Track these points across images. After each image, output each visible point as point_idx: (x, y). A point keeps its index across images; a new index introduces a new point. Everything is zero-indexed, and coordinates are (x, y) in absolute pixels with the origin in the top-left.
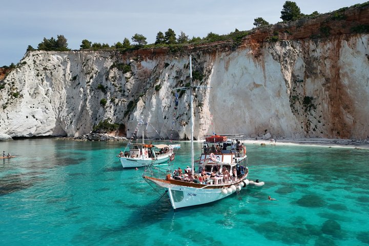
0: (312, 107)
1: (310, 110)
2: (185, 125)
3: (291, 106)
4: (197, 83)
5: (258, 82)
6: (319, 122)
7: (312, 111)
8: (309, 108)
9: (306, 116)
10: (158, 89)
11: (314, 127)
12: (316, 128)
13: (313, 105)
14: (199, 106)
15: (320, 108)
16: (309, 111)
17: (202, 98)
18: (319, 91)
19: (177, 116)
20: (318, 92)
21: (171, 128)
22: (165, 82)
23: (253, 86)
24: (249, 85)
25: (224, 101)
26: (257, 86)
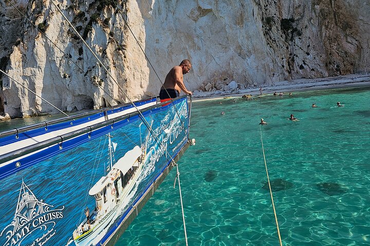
0: (295, 33)
1: (292, 37)
2: (100, 85)
3: (266, 34)
4: (109, 11)
5: (206, 7)
6: (308, 54)
7: (297, 39)
8: (290, 35)
9: (287, 48)
10: (43, 28)
11: (301, 63)
12: (305, 64)
13: (295, 30)
14: (119, 49)
15: (307, 33)
16: (292, 40)
17: (122, 36)
18: (302, 7)
19: (85, 71)
20: (300, 10)
21: (77, 92)
22: (54, 17)
23: (197, 13)
24: (192, 13)
25: (157, 41)
26: (204, 12)
